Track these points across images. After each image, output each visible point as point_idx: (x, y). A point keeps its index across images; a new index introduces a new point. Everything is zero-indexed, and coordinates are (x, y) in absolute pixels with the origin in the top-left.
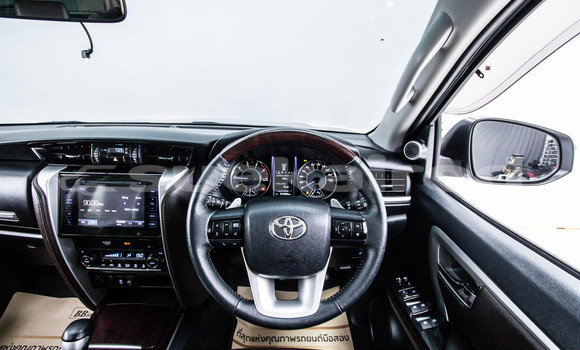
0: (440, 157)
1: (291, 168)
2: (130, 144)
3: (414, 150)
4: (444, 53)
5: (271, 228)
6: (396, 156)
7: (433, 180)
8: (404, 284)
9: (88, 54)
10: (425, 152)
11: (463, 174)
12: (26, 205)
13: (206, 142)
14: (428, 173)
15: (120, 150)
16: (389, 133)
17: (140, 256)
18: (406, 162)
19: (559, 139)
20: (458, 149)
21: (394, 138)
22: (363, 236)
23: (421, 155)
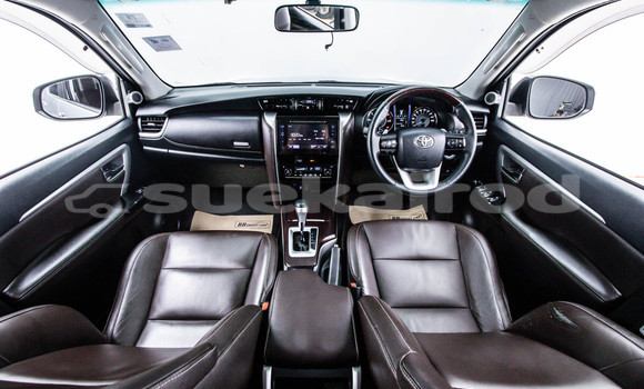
0: (508, 103)
1: (406, 112)
2: (316, 97)
3: (492, 98)
4: (519, 43)
5: (415, 143)
6: (480, 102)
7: (502, 119)
8: (479, 185)
9: (327, 47)
10: (499, 99)
11: (523, 113)
12: (257, 136)
13: (365, 95)
14: (499, 114)
15: (309, 102)
16: (475, 87)
17: (317, 169)
18: (485, 106)
19: (586, 88)
20: (520, 98)
21: (479, 90)
22: (463, 147)
23: (496, 102)
